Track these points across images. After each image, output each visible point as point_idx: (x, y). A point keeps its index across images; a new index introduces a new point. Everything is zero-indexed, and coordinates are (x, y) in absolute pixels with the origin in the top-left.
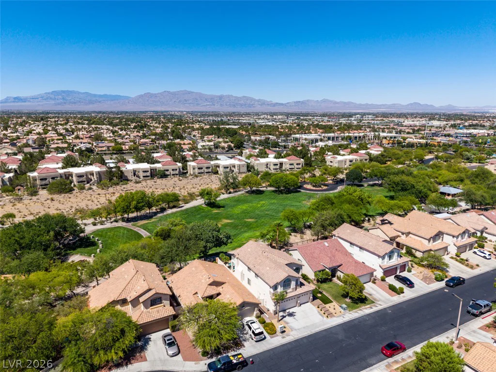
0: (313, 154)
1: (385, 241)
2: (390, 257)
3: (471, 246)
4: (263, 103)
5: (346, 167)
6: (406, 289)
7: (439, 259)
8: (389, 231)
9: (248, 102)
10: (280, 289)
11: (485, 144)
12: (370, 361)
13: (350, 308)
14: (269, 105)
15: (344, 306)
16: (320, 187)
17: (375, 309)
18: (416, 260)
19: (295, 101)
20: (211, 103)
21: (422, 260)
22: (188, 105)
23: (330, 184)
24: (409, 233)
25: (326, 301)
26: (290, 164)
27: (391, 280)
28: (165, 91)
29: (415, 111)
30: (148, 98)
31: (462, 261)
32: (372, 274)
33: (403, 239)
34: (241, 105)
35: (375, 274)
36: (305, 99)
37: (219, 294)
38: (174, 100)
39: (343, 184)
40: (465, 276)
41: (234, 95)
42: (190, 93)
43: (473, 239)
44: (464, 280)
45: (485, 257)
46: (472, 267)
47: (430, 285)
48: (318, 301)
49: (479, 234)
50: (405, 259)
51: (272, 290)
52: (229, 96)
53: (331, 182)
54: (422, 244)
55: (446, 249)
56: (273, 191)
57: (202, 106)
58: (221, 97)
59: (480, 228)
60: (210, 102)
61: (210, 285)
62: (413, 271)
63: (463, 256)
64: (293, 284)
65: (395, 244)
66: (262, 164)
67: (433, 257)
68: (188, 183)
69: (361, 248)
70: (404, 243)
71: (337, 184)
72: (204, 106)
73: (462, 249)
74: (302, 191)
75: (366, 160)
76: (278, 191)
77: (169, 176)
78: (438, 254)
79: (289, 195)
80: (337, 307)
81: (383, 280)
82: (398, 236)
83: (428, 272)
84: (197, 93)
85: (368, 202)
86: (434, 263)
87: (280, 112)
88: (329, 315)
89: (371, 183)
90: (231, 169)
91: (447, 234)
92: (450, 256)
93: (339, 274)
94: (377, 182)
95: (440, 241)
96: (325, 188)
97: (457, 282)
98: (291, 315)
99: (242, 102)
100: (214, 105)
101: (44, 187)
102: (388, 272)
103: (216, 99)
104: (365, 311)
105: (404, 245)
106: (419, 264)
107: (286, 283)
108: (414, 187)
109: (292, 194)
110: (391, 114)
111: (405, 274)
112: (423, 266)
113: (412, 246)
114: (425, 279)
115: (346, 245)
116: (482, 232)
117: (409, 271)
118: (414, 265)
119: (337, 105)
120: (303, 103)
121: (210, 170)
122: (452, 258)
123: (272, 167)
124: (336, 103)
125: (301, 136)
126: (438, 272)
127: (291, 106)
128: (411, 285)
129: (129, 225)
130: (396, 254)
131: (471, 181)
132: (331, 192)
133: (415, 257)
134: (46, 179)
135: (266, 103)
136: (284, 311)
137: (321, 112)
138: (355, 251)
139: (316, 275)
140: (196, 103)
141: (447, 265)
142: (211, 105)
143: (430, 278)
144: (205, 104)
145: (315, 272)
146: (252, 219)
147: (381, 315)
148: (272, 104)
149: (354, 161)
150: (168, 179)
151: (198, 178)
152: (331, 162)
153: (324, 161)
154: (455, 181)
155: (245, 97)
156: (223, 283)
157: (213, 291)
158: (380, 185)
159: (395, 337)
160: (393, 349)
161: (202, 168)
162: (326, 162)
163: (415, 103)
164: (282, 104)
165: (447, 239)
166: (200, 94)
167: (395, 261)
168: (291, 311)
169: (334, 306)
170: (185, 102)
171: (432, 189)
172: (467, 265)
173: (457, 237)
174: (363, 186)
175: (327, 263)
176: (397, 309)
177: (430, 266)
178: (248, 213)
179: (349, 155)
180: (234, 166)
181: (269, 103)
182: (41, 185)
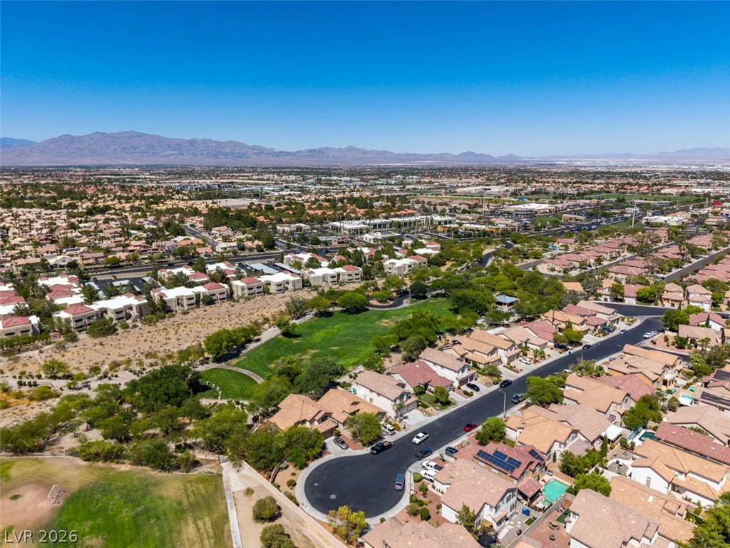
0: (367, 258)
1: (458, 359)
2: (463, 371)
3: (518, 355)
4: (260, 151)
5: (405, 273)
6: (475, 393)
7: (495, 369)
8: (459, 350)
9: (238, 150)
10: (398, 402)
11: (544, 227)
12: (458, 435)
13: (442, 409)
14: (269, 154)
15: (438, 408)
16: (387, 302)
17: (456, 408)
18: (480, 371)
19: (309, 148)
20: (177, 152)
21: (484, 370)
22: (139, 155)
23: (395, 297)
24: (474, 350)
25: (425, 407)
26: (349, 275)
27: (464, 387)
28: (96, 133)
29: (470, 164)
30: (66, 144)
31: (511, 368)
32: (452, 385)
33: (469, 356)
34: (227, 154)
35: (454, 384)
36: (322, 147)
37: (358, 410)
38: (114, 147)
39: (407, 296)
40: (512, 379)
41: (214, 139)
42: (140, 135)
43: (519, 350)
44: (511, 382)
45: (527, 363)
46: (517, 372)
47: (490, 388)
48: (420, 407)
49: (524, 345)
50: (473, 371)
51: (393, 403)
52: (205, 141)
53: (395, 294)
54: (483, 358)
55: (500, 360)
56: (342, 312)
57: (161, 157)
58: (193, 143)
59: (524, 340)
60: (175, 150)
61: (352, 404)
62: (478, 380)
63: (512, 364)
64: (405, 397)
65: (464, 361)
66: (318, 277)
67: (491, 367)
68: (242, 308)
69: (442, 366)
70: (471, 359)
71: (401, 296)
72: (165, 156)
73: (511, 359)
74: (370, 308)
75: (425, 263)
76: (347, 311)
77: (216, 302)
78: (494, 364)
79: (359, 315)
80: (433, 409)
81: (459, 388)
82: (467, 353)
83: (488, 379)
84: (152, 136)
85: (439, 323)
86: (492, 372)
87: (289, 165)
88: (430, 415)
89: (434, 293)
90: (284, 286)
91: (500, 348)
92: (503, 365)
93: (429, 387)
94: (439, 292)
95: (495, 355)
96: (391, 303)
97: (507, 384)
98: (406, 418)
99: (228, 150)
100: (183, 154)
101: (80, 329)
102: (462, 382)
103: (184, 145)
104: (451, 409)
105: (471, 360)
106: (482, 374)
107: (401, 397)
108: (475, 301)
109: (362, 313)
110: (440, 169)
111: (473, 382)
112: (485, 375)
113: (477, 361)
114: (487, 384)
115: (431, 365)
116: (526, 343)
117: (476, 380)
118: (479, 375)
119: (367, 155)
120: (319, 152)
121: (261, 290)
122: (504, 366)
123: (329, 280)
124: (365, 152)
125: (342, 225)
126: (495, 379)
127: (302, 156)
128: (478, 389)
129: (223, 365)
130: (466, 369)
131: (523, 288)
132: (399, 307)
133: (479, 369)
134: (81, 320)
135: (265, 152)
136: (401, 416)
137: (346, 166)
138: (437, 369)
139: (414, 390)
140: (152, 151)
141: (500, 372)
142: (177, 155)
143: (490, 383)
144: (167, 153)
145: (414, 388)
146: (336, 346)
147: (461, 410)
148: (274, 153)
149: (413, 266)
150: (217, 305)
151: (252, 301)
152: (390, 268)
153: (381, 268)
154: (510, 289)
155: (232, 142)
156: (359, 403)
157: (354, 408)
158: (443, 296)
159: (470, 421)
160: (470, 427)
161: (252, 289)
162: (384, 269)
163: (469, 152)
164: (289, 154)
165: (501, 353)
166: (159, 139)
167: (466, 373)
168: (405, 415)
169: (430, 409)
170: (133, 151)
171: (490, 301)
172: (514, 371)
173: (507, 350)
174: (426, 297)
175: (422, 381)
176: (470, 406)
177: (491, 375)
178: (328, 340)
179: (406, 257)
180: (288, 283)
181: (270, 152)
182: (77, 328)
